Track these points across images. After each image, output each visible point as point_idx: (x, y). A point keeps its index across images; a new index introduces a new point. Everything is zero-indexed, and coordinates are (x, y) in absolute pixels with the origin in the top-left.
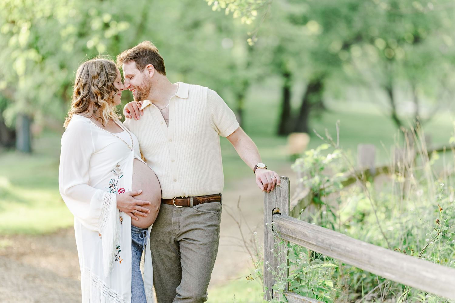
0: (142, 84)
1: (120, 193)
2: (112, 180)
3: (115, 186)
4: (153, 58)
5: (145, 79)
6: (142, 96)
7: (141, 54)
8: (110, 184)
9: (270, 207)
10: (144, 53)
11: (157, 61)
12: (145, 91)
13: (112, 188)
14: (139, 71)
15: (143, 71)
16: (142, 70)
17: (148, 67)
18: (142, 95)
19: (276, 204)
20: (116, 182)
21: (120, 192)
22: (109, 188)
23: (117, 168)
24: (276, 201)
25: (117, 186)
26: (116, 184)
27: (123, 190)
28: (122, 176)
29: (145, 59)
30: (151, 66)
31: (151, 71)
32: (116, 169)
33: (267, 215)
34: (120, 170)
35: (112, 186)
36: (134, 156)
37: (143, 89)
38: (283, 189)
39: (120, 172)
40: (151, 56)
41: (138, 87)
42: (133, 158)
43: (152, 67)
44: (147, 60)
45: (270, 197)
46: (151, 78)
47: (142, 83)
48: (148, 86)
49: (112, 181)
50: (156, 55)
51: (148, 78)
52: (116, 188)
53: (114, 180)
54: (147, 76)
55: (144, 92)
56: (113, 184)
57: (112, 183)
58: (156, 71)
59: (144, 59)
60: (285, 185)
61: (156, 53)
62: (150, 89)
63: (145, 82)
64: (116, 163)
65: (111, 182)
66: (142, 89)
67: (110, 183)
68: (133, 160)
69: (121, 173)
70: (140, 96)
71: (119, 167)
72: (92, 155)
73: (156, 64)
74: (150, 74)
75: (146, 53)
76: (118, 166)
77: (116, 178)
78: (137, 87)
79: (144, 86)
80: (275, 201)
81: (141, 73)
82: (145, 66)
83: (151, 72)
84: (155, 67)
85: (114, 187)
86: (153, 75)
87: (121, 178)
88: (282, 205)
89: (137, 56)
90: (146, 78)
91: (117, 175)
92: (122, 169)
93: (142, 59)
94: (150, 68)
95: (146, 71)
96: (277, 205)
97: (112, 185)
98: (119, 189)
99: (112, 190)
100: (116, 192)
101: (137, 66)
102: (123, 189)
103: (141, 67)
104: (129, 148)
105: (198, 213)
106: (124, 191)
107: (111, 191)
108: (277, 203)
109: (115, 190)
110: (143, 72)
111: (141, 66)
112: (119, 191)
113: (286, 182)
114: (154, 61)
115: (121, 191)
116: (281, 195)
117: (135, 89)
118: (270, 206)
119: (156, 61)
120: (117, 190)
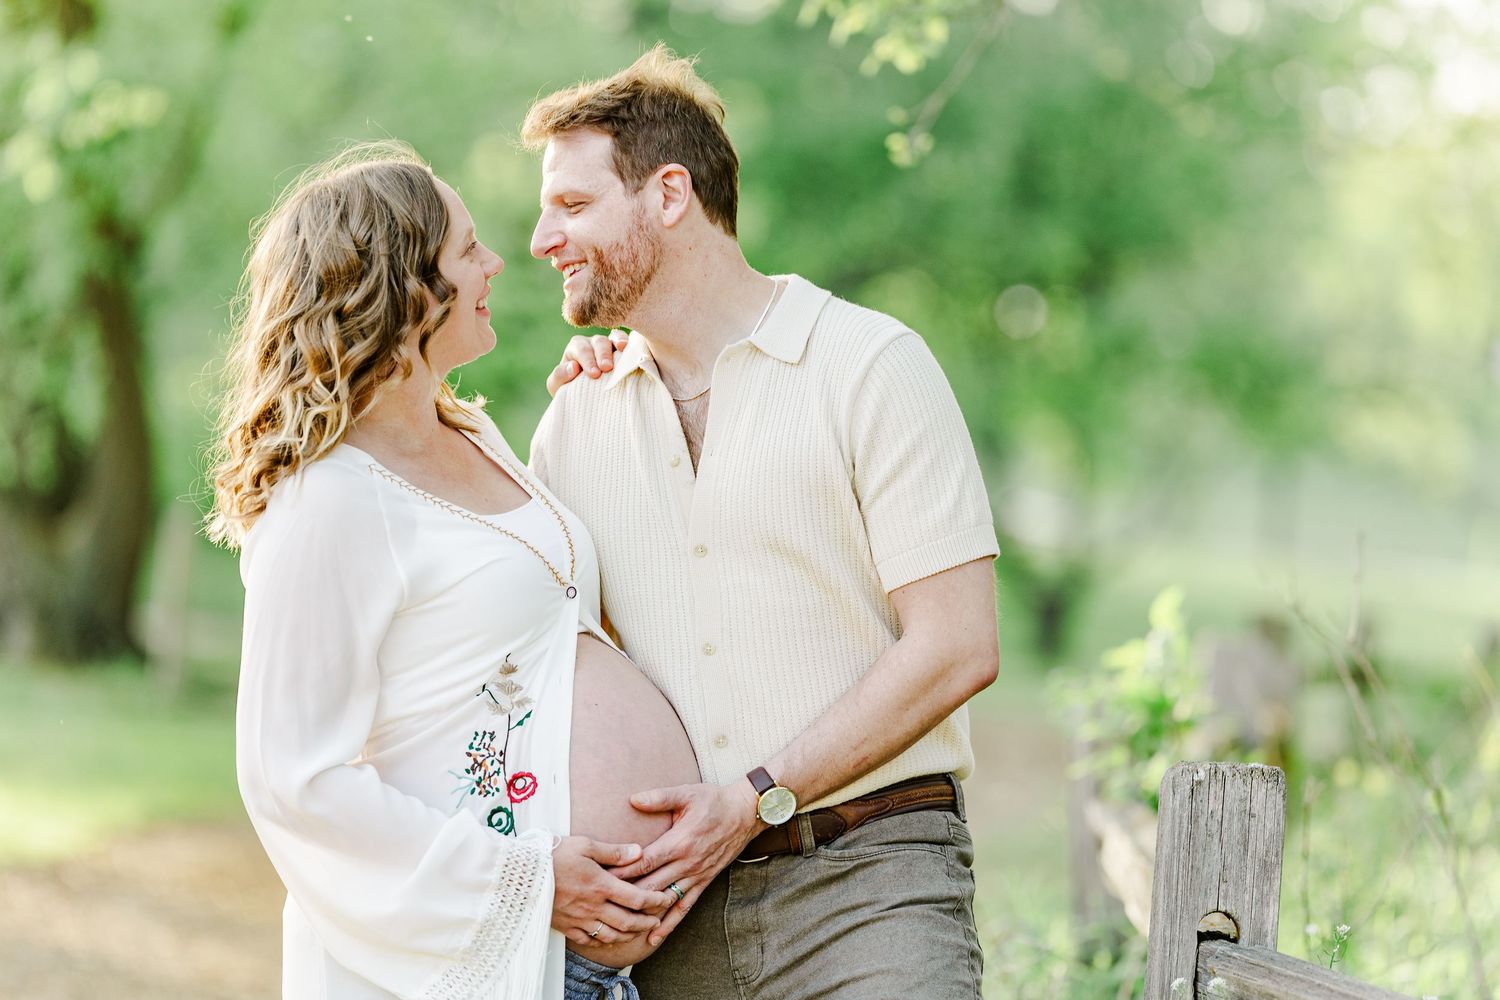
0: (619, 247)
1: (513, 794)
2: (481, 734)
3: (496, 762)
4: (697, 139)
5: (640, 224)
6: (605, 303)
7: (647, 108)
8: (469, 755)
9: (1192, 907)
10: (659, 106)
11: (713, 157)
12: (624, 281)
13: (479, 773)
14: (620, 185)
15: (638, 189)
16: (636, 180)
17: (667, 175)
18: (608, 297)
19: (1222, 894)
20: (498, 745)
21: (516, 791)
22: (468, 771)
23: (501, 679)
24: (1222, 880)
25: (503, 763)
26: (497, 756)
27: (529, 780)
28: (528, 716)
29: (661, 135)
30: (681, 173)
31: (677, 196)
32: (500, 686)
33: (1172, 941)
34: (518, 688)
35: (480, 765)
36: (580, 623)
37: (617, 267)
38: (1261, 826)
39: (518, 696)
40: (690, 128)
41: (599, 257)
42: (576, 629)
43: (680, 179)
44: (669, 142)
45: (1194, 859)
46: (670, 227)
47: (623, 241)
48: (644, 263)
49: (479, 738)
50: (714, 133)
51: (656, 226)
52: (498, 772)
53: (488, 735)
54: (651, 214)
55: (621, 285)
56: (483, 752)
57: (478, 749)
58: (697, 205)
59: (655, 133)
60: (1270, 804)
61: (716, 126)
62: (648, 278)
63: (635, 238)
64: (496, 657)
65: (475, 746)
66: (612, 268)
67: (471, 747)
68: (573, 639)
69: (520, 703)
70: (596, 302)
71: (513, 677)
72: (396, 616)
73: (704, 170)
74: (665, 207)
75: (670, 110)
76: (510, 670)
77: (497, 724)
78: (590, 256)
79: (624, 259)
80: (1215, 878)
81: (626, 193)
82: (653, 168)
83: (673, 200)
84: (695, 187)
85: (491, 770)
86: (680, 219)
87: (520, 723)
88: (1247, 897)
89: (624, 113)
90: (644, 223)
91: (502, 711)
92: (525, 685)
93: (646, 131)
94: (675, 182)
95: (653, 192)
96: (1225, 897)
97: (480, 760)
98: (509, 778)
99: (478, 784)
100: (498, 790)
101: (616, 163)
102: (529, 775)
103: (633, 169)
104: (557, 585)
105: (838, 871)
106: (536, 785)
107: (475, 785)
108: (1223, 886)
109: (495, 780)
110: (636, 192)
111: (633, 165)
112: (511, 785)
113: (1274, 791)
114: (696, 154)
115: (520, 784)
116: (1246, 850)
117: (580, 262)
118: (1191, 900)
119: (707, 159)
120: (501, 782)
